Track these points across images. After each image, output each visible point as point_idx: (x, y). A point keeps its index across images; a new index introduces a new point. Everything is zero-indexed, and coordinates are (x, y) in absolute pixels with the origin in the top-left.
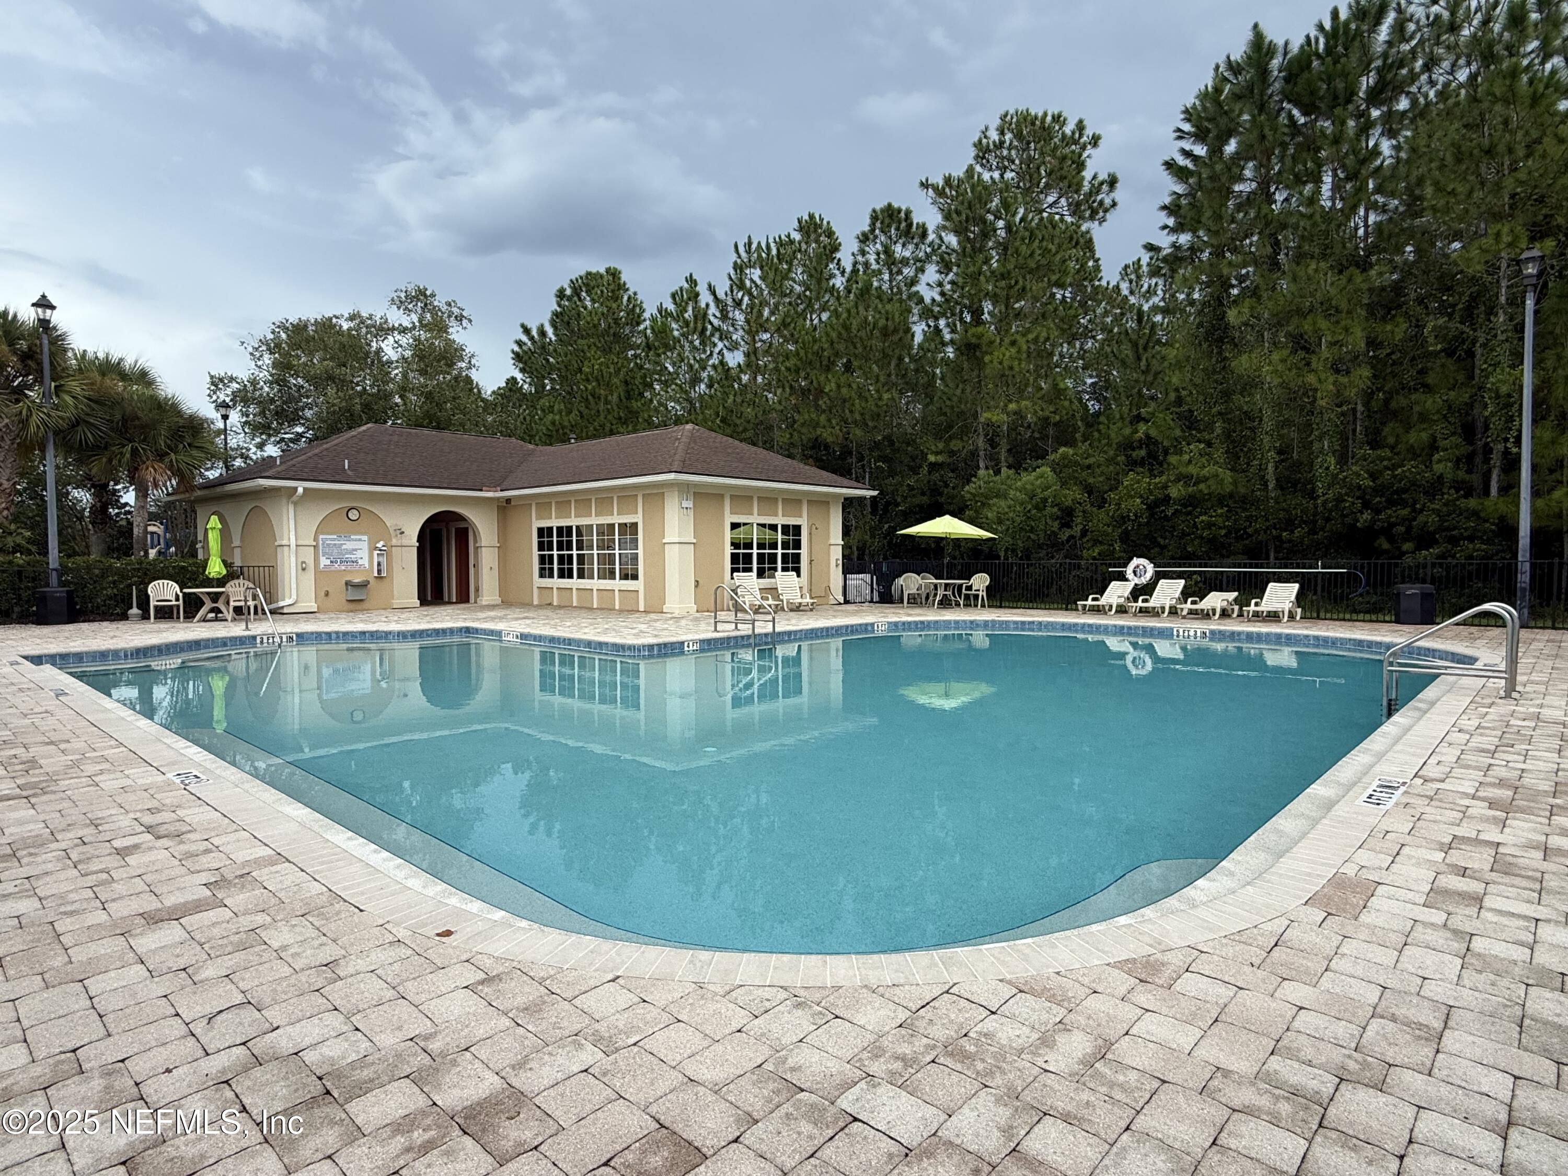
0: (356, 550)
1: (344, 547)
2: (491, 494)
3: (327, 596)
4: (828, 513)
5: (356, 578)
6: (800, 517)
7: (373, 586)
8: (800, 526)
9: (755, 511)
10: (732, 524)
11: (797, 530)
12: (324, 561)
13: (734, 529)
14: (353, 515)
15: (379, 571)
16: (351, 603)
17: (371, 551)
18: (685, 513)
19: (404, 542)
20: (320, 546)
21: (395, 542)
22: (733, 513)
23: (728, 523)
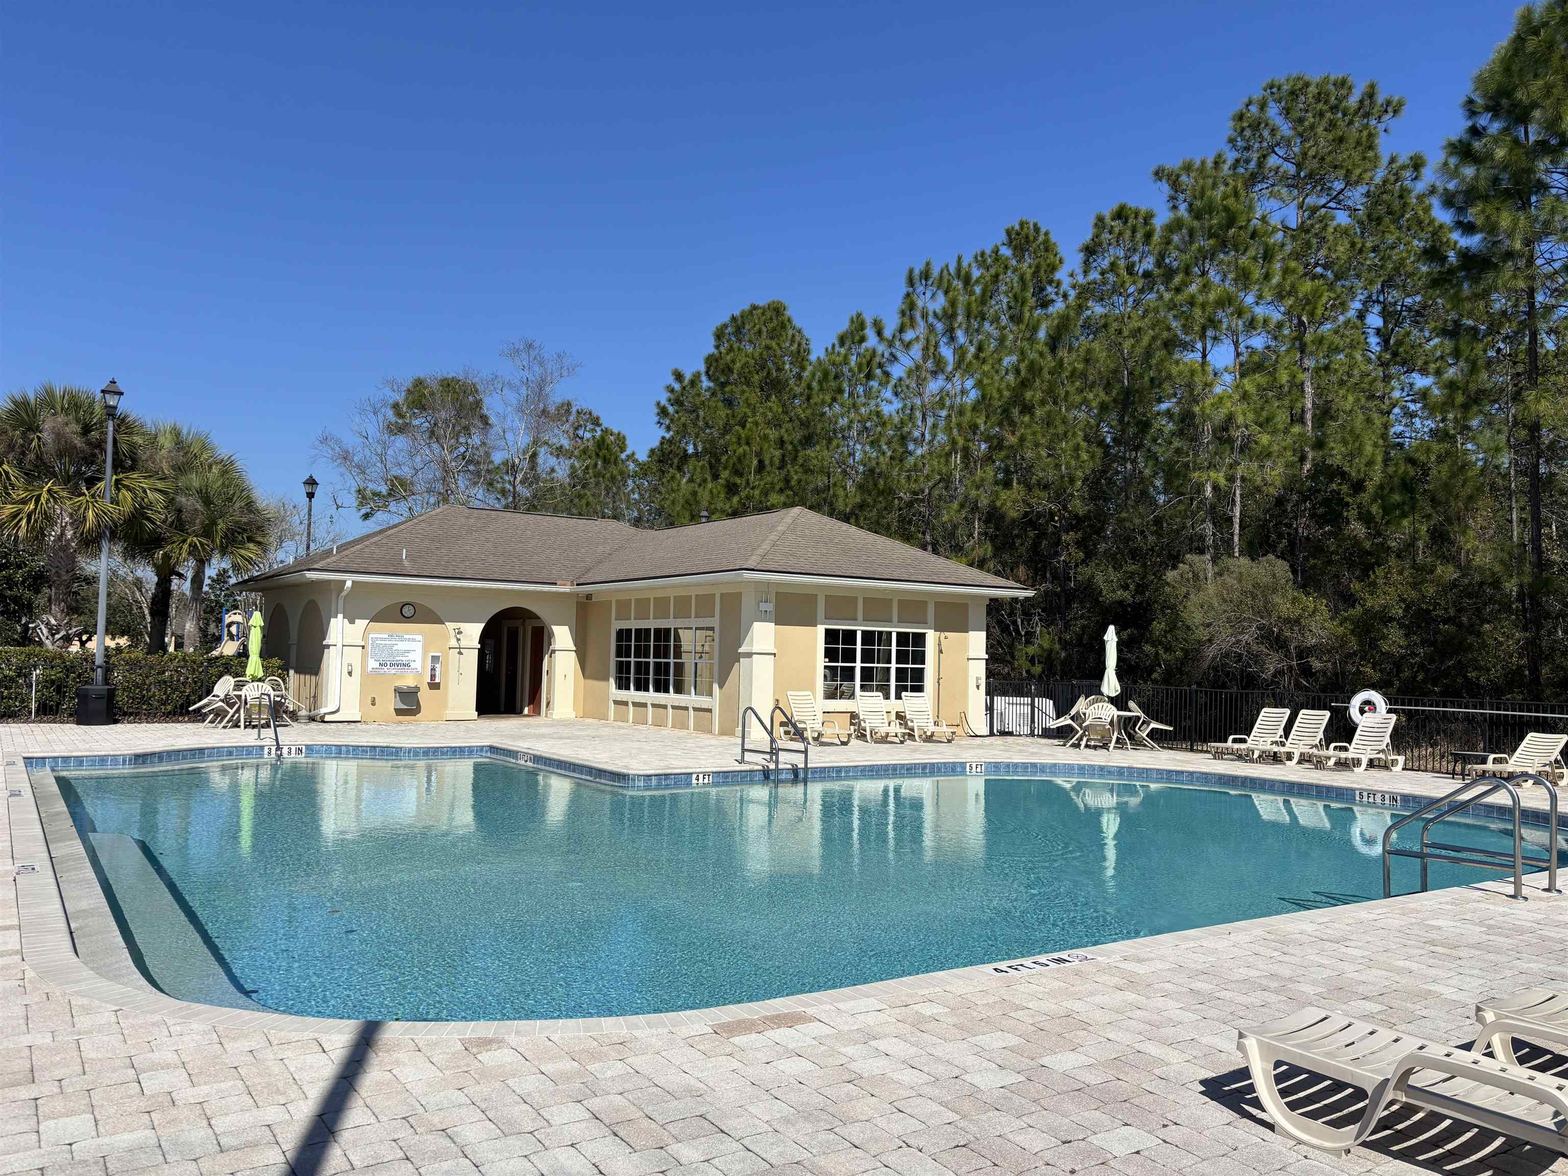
0: (408, 651)
1: (395, 648)
2: (567, 589)
3: (373, 704)
4: (966, 618)
5: (408, 682)
6: (923, 622)
7: (425, 695)
8: (924, 634)
9: (860, 615)
10: (827, 631)
11: (920, 639)
12: (373, 664)
13: (831, 636)
14: (408, 611)
15: (433, 677)
16: (399, 712)
17: (425, 651)
18: (764, 617)
19: (463, 643)
20: (369, 648)
21: (453, 643)
22: (828, 618)
23: (821, 630)
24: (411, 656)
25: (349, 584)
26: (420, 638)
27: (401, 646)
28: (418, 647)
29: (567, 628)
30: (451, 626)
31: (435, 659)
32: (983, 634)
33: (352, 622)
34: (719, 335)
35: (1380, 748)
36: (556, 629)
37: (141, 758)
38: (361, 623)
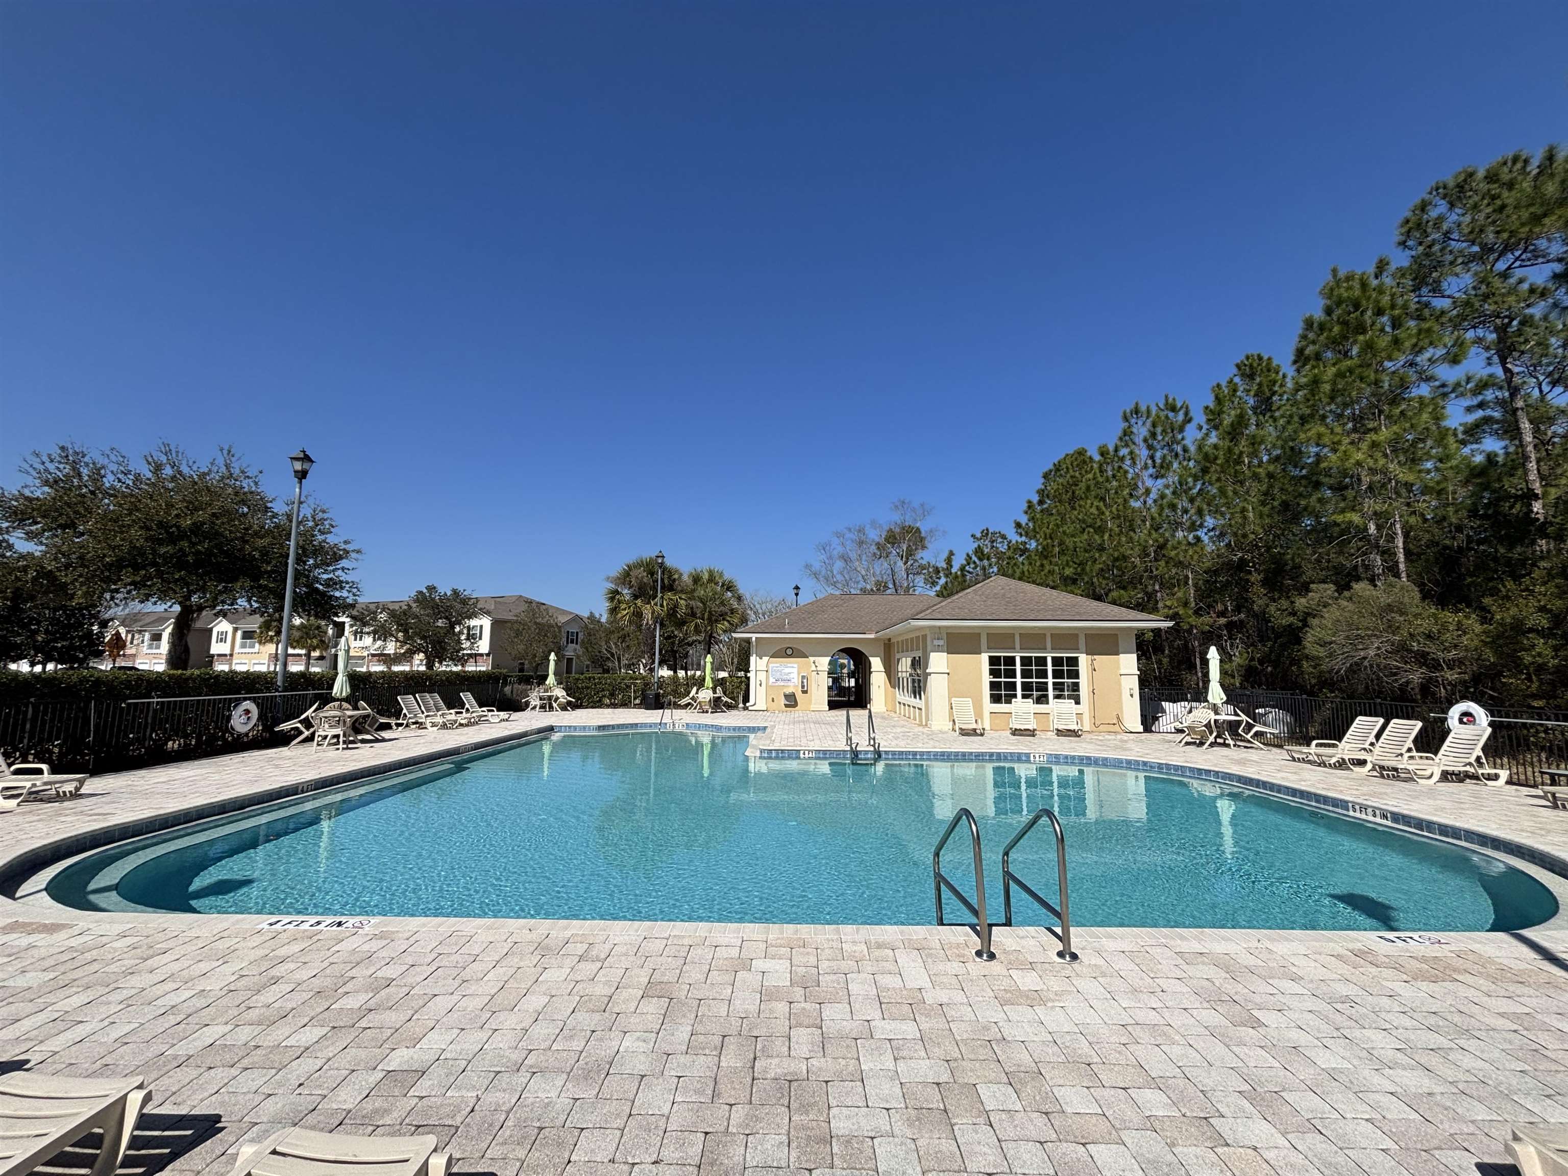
0: (790, 673)
1: (783, 671)
2: (872, 636)
3: (773, 701)
4: (1117, 645)
5: (789, 691)
6: (1077, 649)
7: (799, 696)
8: (1077, 658)
9: (1018, 646)
10: (990, 657)
11: (1074, 661)
12: (772, 680)
13: (994, 661)
14: (789, 652)
15: (803, 687)
16: (786, 706)
17: (799, 674)
18: (938, 649)
19: (819, 669)
20: (770, 671)
21: (813, 668)
22: (990, 648)
23: (985, 658)
24: (792, 676)
25: (754, 639)
26: (796, 665)
27: (787, 670)
28: (795, 670)
29: (878, 659)
30: (812, 659)
31: (803, 677)
32: (1134, 657)
33: (761, 658)
34: (1046, 476)
35: (1467, 761)
36: (871, 659)
37: (601, 728)
38: (766, 659)
